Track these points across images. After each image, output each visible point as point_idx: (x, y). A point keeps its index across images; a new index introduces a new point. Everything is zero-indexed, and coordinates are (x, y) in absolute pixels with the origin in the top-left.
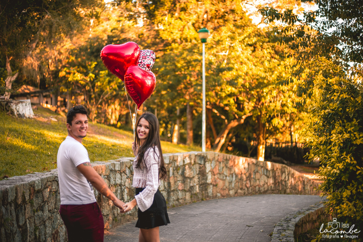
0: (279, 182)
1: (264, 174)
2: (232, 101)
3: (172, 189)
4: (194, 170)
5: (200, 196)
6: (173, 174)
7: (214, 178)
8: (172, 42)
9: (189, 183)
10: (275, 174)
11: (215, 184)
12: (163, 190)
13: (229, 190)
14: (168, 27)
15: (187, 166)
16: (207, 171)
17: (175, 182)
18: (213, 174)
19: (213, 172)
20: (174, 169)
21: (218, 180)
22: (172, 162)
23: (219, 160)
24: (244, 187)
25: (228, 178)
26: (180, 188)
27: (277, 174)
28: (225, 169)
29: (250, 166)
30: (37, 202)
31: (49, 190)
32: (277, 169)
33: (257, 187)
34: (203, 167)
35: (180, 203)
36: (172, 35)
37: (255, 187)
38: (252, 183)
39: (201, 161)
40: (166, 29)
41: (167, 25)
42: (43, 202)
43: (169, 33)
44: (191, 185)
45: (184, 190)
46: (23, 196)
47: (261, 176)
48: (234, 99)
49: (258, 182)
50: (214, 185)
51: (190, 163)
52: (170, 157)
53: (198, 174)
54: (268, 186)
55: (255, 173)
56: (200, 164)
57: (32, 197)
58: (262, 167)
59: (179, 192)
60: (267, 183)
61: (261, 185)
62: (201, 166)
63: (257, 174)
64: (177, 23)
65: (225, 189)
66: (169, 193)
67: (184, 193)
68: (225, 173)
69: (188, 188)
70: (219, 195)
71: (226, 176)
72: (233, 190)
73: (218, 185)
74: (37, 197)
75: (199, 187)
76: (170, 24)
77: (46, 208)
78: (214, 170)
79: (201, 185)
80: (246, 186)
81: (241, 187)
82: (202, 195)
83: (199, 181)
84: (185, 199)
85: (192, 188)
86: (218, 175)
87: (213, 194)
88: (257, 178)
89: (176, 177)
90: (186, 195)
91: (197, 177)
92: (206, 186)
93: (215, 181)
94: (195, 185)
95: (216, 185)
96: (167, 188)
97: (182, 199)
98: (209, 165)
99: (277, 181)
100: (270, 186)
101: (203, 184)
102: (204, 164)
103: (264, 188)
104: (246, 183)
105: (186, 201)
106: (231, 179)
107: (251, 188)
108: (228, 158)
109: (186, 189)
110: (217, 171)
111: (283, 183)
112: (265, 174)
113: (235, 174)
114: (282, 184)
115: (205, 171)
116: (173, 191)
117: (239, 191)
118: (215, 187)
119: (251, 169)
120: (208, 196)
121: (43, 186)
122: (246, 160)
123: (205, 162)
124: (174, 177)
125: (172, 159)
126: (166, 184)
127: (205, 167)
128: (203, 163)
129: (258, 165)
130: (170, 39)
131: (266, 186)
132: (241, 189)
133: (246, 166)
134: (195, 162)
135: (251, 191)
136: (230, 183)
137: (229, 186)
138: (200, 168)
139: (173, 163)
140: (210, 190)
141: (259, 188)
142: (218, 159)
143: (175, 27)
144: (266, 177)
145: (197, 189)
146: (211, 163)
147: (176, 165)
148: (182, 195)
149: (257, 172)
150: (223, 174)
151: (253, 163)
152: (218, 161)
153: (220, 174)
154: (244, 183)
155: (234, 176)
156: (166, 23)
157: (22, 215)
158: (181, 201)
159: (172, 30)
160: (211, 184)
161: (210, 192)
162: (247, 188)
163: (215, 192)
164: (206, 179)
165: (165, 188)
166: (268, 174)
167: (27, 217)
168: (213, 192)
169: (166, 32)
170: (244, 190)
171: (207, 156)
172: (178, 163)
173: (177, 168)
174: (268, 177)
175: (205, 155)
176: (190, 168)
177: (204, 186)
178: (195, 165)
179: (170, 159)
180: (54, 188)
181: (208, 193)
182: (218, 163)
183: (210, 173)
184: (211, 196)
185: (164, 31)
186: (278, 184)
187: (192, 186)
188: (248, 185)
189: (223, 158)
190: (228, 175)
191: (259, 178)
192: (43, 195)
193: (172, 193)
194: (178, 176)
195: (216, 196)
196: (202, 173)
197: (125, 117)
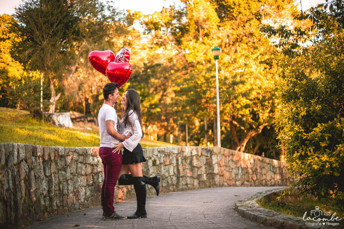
0: (286, 179)
1: (270, 170)
2: (247, 111)
3: (181, 175)
4: (201, 161)
5: (208, 184)
6: (182, 163)
7: (221, 169)
8: (197, 64)
9: (196, 172)
10: (282, 171)
11: (221, 174)
12: (173, 175)
13: (236, 181)
14: (193, 51)
15: (194, 157)
16: (214, 163)
17: (184, 170)
18: (220, 165)
19: (220, 164)
20: (183, 158)
21: (225, 172)
22: (180, 153)
23: (225, 155)
24: (250, 180)
25: (234, 170)
26: (189, 175)
27: (284, 172)
28: (230, 162)
29: (256, 162)
30: (61, 163)
31: (71, 158)
32: (284, 166)
33: (264, 181)
34: (209, 159)
35: (189, 187)
36: (197, 58)
37: (262, 181)
38: (258, 177)
39: (207, 153)
40: (191, 53)
41: (192, 49)
42: (66, 165)
43: (194, 56)
44: (199, 173)
45: (192, 177)
46: (49, 155)
47: (267, 171)
48: (249, 111)
49: (264, 177)
50: (220, 176)
51: (198, 155)
52: (178, 148)
53: (205, 165)
54: (275, 181)
55: (261, 169)
56: (207, 157)
57: (56, 159)
58: (268, 164)
59: (188, 178)
60: (274, 179)
61: (268, 179)
62: (208, 158)
63: (263, 169)
64: (201, 47)
65: (232, 180)
66: (178, 178)
67: (192, 180)
68: (231, 166)
69: (196, 175)
70: (225, 184)
71: (232, 169)
72: (240, 181)
73: (224, 176)
74: (60, 160)
75: (207, 176)
76: (194, 48)
77: (69, 170)
78: (220, 163)
79: (208, 174)
80: (252, 179)
81: (247, 179)
82: (210, 183)
83: (206, 171)
84: (193, 185)
85: (199, 176)
86: (225, 167)
87: (220, 183)
88: (263, 173)
89: (185, 165)
90: (194, 181)
91: (204, 167)
92: (213, 176)
93: (222, 172)
94: (203, 173)
95: (222, 176)
96: (176, 174)
97: (190, 184)
98: (216, 157)
99: (284, 178)
100: (277, 181)
101: (210, 173)
102: (211, 157)
103: (271, 183)
104: (253, 177)
105: (194, 187)
106: (237, 171)
107: (257, 181)
108: (234, 153)
109: (194, 176)
110: (224, 164)
111: (291, 180)
112: (272, 170)
113: (241, 168)
114: (289, 181)
115: (212, 163)
116: (182, 177)
117: (246, 183)
118: (221, 177)
119: (257, 165)
120: (215, 184)
121: (66, 153)
122: (251, 156)
123: (211, 155)
124: (183, 165)
125: (180, 150)
126: (175, 170)
127: (212, 159)
128: (209, 155)
129: (265, 162)
130: (194, 61)
131: (273, 181)
132: (248, 181)
133: (252, 161)
134: (202, 154)
135: (257, 184)
136: (237, 175)
137: (235, 177)
138: (207, 160)
139: (182, 154)
140: (217, 179)
141: (266, 182)
142: (224, 153)
143: (199, 51)
144: (272, 173)
145: (205, 177)
146: (217, 156)
147: (184, 155)
148: (191, 181)
149: (264, 168)
150: (229, 166)
151: (259, 160)
152: (223, 155)
153: (226, 166)
154: (251, 176)
155: (240, 169)
156: (191, 47)
157: (48, 168)
158: (189, 186)
159: (196, 53)
160: (218, 174)
161: (217, 181)
162: (254, 181)
163: (221, 181)
164: (213, 170)
165: (175, 174)
166: (275, 171)
167: (52, 172)
168: (220, 181)
169: (191, 55)
170: (251, 182)
171: (213, 150)
172: (186, 154)
173: (185, 158)
174: (275, 173)
175: (211, 149)
176: (198, 159)
177: (211, 175)
178: (202, 157)
179: (179, 150)
180: (75, 157)
181: (215, 181)
182: (224, 157)
183: (216, 165)
184: (218, 184)
185: (189, 54)
186: (285, 180)
187: (200, 175)
188: (255, 178)
189: (229, 153)
190: (234, 168)
191: (266, 173)
192: (65, 160)
193: (181, 179)
194: (187, 165)
195: (223, 185)
196: (209, 164)
197: (163, 137)
